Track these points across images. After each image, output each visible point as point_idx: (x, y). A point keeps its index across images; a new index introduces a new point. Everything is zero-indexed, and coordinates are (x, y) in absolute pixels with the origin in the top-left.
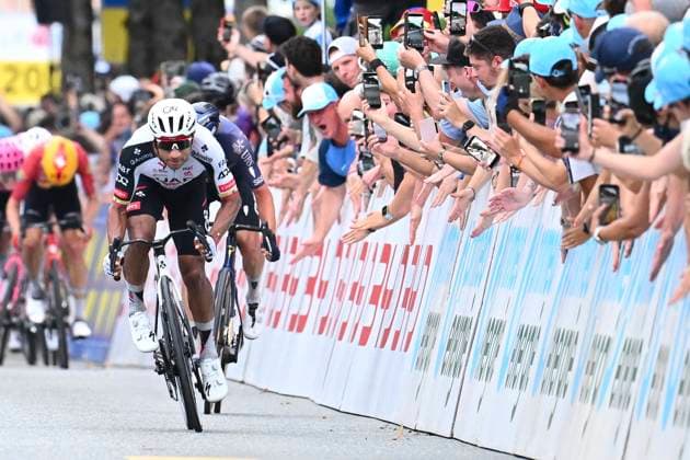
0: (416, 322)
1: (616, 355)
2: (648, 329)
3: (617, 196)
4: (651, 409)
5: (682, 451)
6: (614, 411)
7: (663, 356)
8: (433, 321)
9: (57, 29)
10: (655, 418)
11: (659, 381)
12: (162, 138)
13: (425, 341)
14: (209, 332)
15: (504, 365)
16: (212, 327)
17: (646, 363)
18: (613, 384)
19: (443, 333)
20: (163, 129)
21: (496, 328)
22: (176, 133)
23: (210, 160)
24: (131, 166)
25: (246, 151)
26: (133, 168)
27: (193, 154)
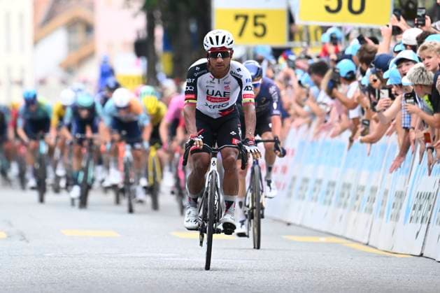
1: (367, 193)
2: (380, 182)
3: (369, 125)
4: (382, 214)
5: (393, 232)
7: (386, 193)
8: (294, 179)
10: (383, 217)
12: (212, 49)
13: (290, 187)
15: (322, 196)
17: (379, 196)
18: (367, 204)
19: (298, 183)
20: (212, 43)
21: (319, 182)
22: (220, 45)
23: (241, 76)
24: (194, 77)
25: (276, 93)
26: (196, 78)
27: (232, 73)
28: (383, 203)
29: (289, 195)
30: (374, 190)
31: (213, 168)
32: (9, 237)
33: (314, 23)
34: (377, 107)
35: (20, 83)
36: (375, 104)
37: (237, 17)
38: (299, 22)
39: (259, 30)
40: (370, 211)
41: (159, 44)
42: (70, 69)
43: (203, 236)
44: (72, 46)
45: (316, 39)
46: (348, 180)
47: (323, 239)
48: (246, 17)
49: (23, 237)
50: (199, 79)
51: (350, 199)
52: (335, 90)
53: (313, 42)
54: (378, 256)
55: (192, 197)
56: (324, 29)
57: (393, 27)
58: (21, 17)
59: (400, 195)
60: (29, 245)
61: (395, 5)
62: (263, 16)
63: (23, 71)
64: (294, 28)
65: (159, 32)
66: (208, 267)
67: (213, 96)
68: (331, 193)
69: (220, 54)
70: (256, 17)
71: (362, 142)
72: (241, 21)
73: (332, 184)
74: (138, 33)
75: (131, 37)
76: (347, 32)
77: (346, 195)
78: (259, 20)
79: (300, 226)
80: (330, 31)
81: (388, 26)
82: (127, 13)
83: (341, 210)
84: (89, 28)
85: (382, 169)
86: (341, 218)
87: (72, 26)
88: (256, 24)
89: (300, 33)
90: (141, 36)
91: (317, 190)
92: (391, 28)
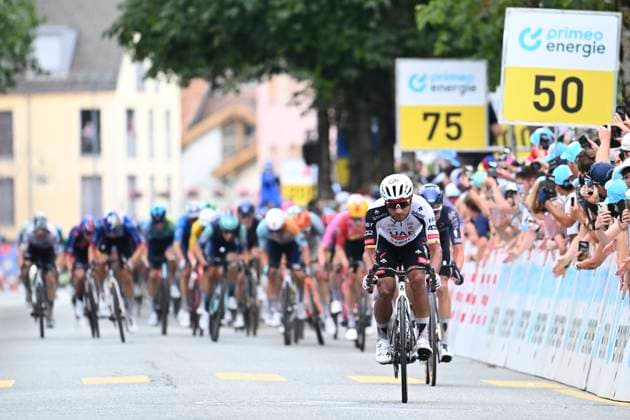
0: (488, 311)
1: (584, 328)
2: (600, 315)
3: (588, 247)
4: (602, 354)
6: (584, 355)
7: (607, 328)
8: (497, 311)
9: (314, 170)
10: (603, 358)
11: (605, 340)
12: (389, 201)
13: (492, 321)
14: (424, 325)
15: (531, 332)
16: (428, 322)
17: (599, 332)
18: (584, 342)
19: (501, 316)
20: (389, 194)
21: (527, 314)
22: (398, 197)
23: (423, 216)
24: (372, 221)
26: (375, 223)
27: (413, 213)
29: (491, 331)
30: (593, 324)
31: (402, 293)
32: (152, 381)
33: (521, 123)
34: (597, 225)
35: (167, 195)
36: (594, 221)
37: (426, 116)
38: (503, 121)
39: (453, 131)
40: (588, 350)
41: (333, 149)
42: (226, 178)
43: (397, 368)
44: (227, 151)
45: (524, 144)
46: (562, 312)
47: (531, 384)
48: (437, 116)
49: (170, 382)
50: (378, 223)
51: (564, 335)
52: (548, 202)
53: (520, 147)
54: (598, 405)
55: (381, 326)
56: (532, 129)
57: (612, 127)
58: (168, 114)
59: (624, 331)
60: (177, 391)
61: (618, 101)
62: (458, 115)
63: (169, 179)
64: (495, 128)
65: (333, 133)
66: (405, 400)
68: (541, 329)
69: (398, 205)
70: (449, 115)
71: (579, 268)
72: (431, 120)
73: (543, 318)
74: (308, 133)
75: (300, 140)
76: (561, 134)
77: (559, 331)
78: (453, 119)
79: (504, 367)
80: (538, 132)
81: (606, 126)
82: (295, 111)
83: (553, 349)
84: (249, 129)
85: (603, 300)
86: (553, 358)
87: (227, 126)
88: (449, 125)
89: (504, 134)
90: (311, 139)
91: (525, 324)
92: (609, 129)
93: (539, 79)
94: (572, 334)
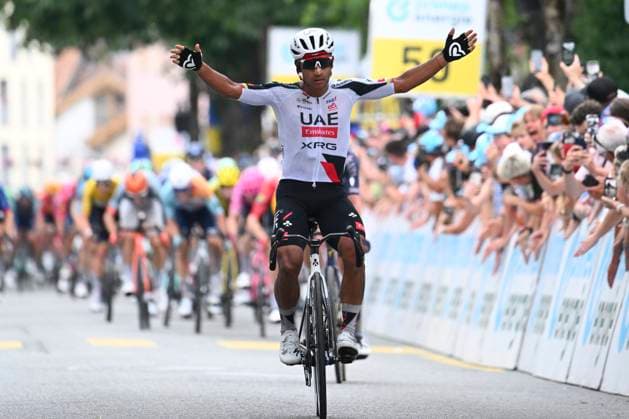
6: (449, 321)
14: (353, 315)
20: (306, 47)
22: (318, 49)
25: (353, 164)
28: (470, 307)
30: (459, 291)
32: (25, 347)
35: (39, 164)
40: (454, 316)
42: (98, 146)
44: (100, 121)
47: (399, 350)
49: (42, 347)
54: (464, 370)
59: (490, 297)
60: (49, 356)
65: (204, 103)
67: (312, 125)
69: (318, 62)
83: (419, 316)
84: (120, 99)
87: (99, 96)
90: (183, 110)
93: (407, 50)
94: (439, 300)
